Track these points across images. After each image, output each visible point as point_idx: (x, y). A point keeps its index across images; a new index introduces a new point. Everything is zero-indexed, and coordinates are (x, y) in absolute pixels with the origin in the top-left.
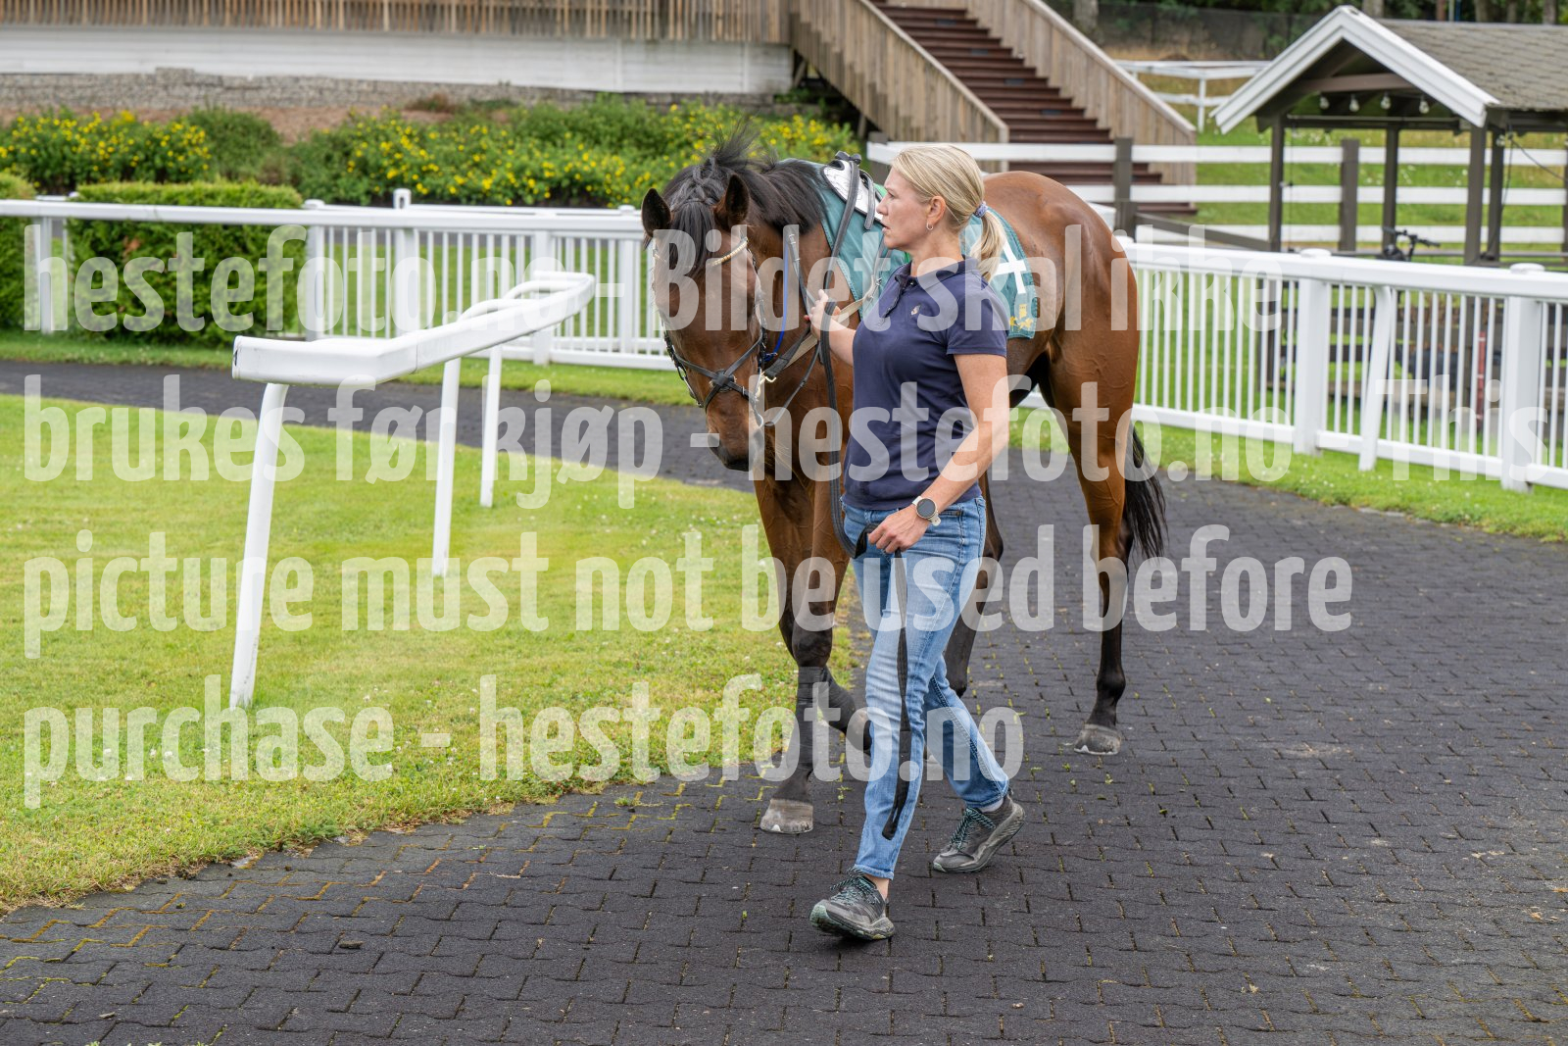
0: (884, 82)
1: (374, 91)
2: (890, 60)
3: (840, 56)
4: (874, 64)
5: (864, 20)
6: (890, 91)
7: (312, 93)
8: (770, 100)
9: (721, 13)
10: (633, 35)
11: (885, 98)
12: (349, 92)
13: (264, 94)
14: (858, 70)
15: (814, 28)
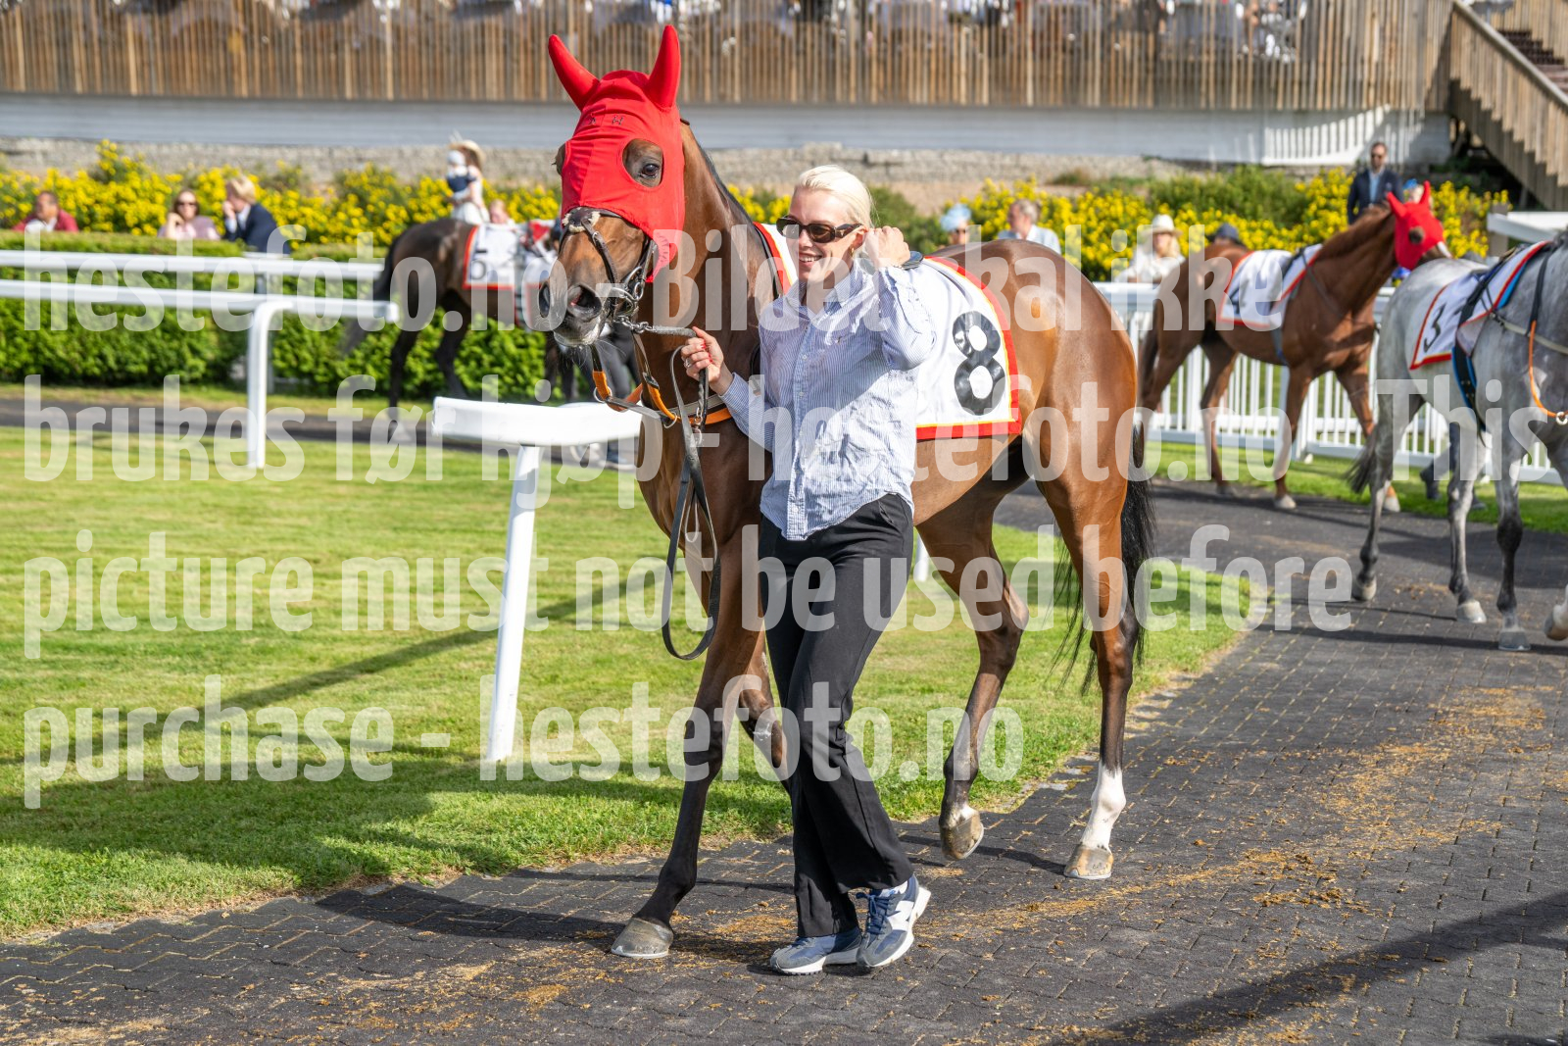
0: (1544, 152)
1: (1017, 166)
2: (1551, 126)
3: (1500, 123)
4: (1533, 129)
5: (1525, 85)
6: (1548, 158)
7: (955, 168)
8: (1425, 170)
9: (1373, 80)
10: (1280, 106)
11: (1544, 166)
12: (992, 166)
13: (909, 170)
14: (1517, 137)
15: (1474, 95)
